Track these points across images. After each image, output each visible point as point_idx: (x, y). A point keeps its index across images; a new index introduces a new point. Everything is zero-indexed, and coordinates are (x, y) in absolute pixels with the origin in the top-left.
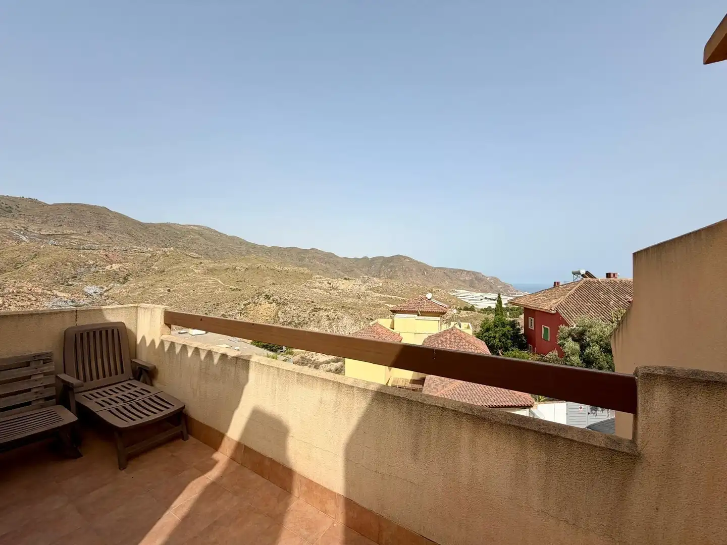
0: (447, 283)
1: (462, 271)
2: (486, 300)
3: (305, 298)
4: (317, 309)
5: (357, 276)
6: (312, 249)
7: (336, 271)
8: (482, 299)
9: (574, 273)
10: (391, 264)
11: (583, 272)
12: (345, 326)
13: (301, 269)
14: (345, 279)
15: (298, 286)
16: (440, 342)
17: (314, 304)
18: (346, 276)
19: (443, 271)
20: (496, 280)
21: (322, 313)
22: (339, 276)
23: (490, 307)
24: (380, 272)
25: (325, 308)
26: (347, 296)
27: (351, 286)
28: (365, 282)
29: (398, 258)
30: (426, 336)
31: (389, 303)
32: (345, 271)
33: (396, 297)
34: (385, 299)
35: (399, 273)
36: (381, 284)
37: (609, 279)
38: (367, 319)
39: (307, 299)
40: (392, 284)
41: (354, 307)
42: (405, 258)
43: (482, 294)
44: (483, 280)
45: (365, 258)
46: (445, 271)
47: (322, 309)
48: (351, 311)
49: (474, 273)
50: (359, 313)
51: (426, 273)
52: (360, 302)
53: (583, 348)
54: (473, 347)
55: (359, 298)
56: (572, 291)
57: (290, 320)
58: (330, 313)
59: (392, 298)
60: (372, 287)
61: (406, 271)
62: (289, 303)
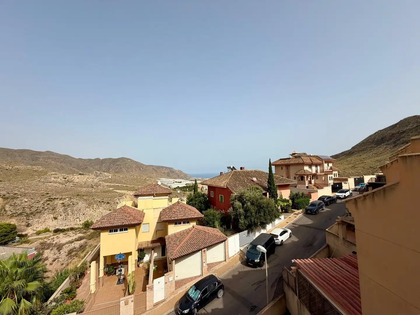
0: (155, 174)
1: (163, 167)
2: (176, 183)
3: (40, 191)
4: (52, 199)
5: (90, 172)
6: (47, 152)
7: (71, 168)
8: (174, 183)
9: (228, 168)
10: (118, 163)
11: (232, 167)
12: (80, 209)
13: (34, 167)
14: (80, 174)
15: (30, 182)
16: (173, 212)
17: (49, 195)
18: (81, 172)
19: (152, 167)
20: (181, 172)
21: (56, 202)
22: (73, 173)
23: (178, 186)
24: (109, 169)
25: (60, 197)
26: (81, 186)
27: (85, 179)
28: (97, 176)
29: (123, 159)
30: (161, 210)
31: (116, 189)
32: (79, 168)
33: (122, 185)
34: (114, 186)
35: (124, 170)
36: (110, 177)
37: (242, 170)
38: (100, 202)
39: (41, 192)
40: (119, 176)
41: (88, 194)
42: (128, 159)
43: (174, 180)
44: (174, 172)
45: (98, 159)
46: (154, 167)
47: (57, 199)
48: (85, 198)
49: (169, 168)
50: (92, 198)
51: (141, 169)
52: (93, 191)
53: (243, 204)
54: (193, 213)
55: (93, 187)
56: (230, 176)
57: (20, 212)
58: (65, 201)
59: (119, 186)
60: (103, 179)
61: (128, 168)
62: (19, 196)
